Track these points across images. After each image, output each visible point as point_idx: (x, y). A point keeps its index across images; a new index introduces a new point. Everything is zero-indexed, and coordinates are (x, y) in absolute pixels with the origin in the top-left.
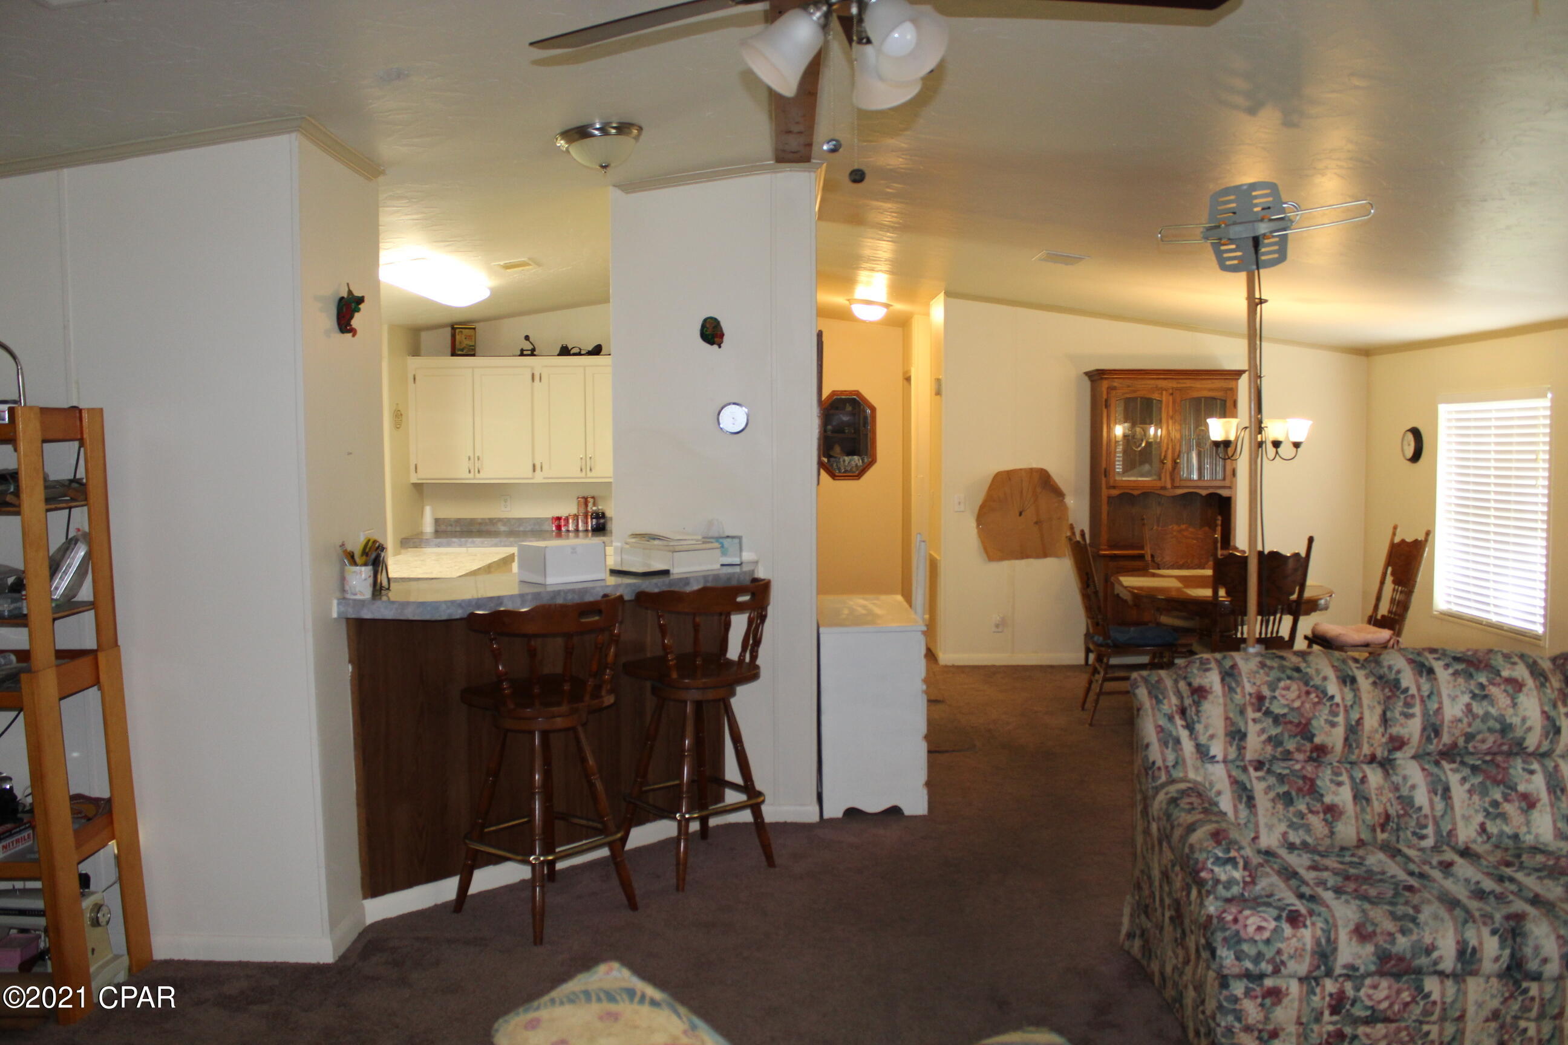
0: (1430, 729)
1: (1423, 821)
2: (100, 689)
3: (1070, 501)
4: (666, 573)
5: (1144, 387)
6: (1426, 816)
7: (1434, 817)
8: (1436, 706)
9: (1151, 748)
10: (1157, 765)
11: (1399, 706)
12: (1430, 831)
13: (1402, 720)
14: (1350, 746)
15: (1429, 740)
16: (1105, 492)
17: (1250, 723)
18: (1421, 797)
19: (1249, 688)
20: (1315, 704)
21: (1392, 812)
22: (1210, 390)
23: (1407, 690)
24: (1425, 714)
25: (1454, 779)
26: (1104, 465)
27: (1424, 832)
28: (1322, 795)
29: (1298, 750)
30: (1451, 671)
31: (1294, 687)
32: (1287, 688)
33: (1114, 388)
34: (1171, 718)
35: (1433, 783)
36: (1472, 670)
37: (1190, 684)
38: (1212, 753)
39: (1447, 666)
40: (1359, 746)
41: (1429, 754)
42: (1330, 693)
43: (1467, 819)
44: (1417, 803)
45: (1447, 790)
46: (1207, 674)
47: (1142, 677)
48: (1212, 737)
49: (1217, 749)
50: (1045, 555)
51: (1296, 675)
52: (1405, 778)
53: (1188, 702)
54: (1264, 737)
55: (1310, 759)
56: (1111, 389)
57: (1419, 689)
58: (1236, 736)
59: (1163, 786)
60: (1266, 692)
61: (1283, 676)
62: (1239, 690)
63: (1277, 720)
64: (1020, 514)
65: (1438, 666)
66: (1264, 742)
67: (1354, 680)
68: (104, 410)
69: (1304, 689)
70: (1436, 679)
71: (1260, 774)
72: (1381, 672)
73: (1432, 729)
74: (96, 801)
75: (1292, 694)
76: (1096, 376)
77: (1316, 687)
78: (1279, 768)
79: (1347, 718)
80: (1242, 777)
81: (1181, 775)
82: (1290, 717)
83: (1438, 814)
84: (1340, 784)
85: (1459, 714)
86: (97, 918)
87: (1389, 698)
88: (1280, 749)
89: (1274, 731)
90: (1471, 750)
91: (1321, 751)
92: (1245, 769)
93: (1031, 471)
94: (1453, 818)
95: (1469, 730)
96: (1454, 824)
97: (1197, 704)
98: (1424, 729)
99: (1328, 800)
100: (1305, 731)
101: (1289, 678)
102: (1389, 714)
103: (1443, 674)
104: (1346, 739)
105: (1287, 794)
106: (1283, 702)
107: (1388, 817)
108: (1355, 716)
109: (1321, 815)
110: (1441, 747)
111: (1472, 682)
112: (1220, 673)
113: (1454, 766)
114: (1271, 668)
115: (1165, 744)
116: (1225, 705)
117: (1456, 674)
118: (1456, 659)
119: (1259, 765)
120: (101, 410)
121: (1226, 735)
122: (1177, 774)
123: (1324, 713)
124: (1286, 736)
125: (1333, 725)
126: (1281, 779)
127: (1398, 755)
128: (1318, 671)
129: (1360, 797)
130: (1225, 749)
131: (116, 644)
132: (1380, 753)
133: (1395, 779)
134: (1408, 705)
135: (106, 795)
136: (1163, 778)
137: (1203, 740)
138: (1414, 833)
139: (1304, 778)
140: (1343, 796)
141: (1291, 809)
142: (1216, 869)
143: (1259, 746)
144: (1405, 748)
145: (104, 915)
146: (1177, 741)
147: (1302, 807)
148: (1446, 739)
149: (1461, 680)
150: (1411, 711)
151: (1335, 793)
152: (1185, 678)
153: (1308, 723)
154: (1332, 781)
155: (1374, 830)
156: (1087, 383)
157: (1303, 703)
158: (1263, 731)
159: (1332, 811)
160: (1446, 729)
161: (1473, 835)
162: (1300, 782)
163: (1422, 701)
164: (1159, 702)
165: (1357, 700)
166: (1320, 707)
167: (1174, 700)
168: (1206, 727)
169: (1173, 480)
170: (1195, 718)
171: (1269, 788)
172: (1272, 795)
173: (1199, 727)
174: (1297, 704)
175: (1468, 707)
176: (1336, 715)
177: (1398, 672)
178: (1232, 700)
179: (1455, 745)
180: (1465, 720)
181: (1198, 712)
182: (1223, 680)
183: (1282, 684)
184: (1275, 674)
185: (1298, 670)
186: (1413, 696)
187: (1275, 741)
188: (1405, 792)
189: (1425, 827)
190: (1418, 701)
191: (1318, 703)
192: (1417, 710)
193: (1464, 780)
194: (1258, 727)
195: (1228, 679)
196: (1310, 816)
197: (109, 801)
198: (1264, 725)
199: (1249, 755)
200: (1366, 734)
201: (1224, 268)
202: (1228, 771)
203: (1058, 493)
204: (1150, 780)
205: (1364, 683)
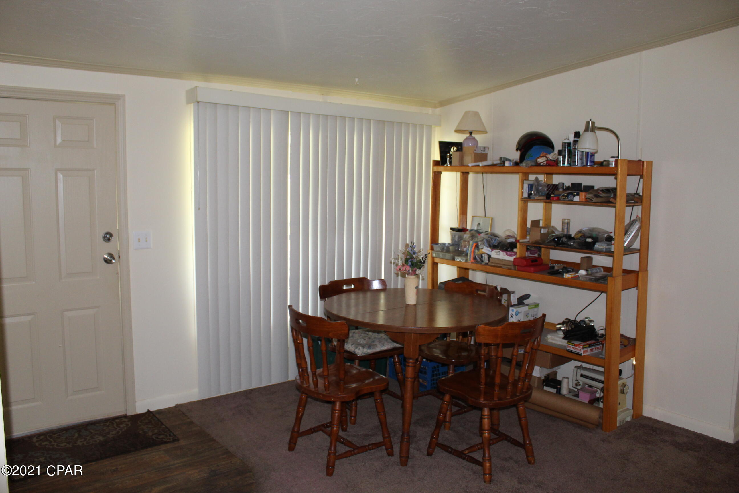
2: (637, 289)
68: (653, 162)
74: (628, 339)
86: (623, 390)
120: (652, 162)
131: (647, 270)
135: (633, 336)
145: (626, 389)
197: (635, 340)
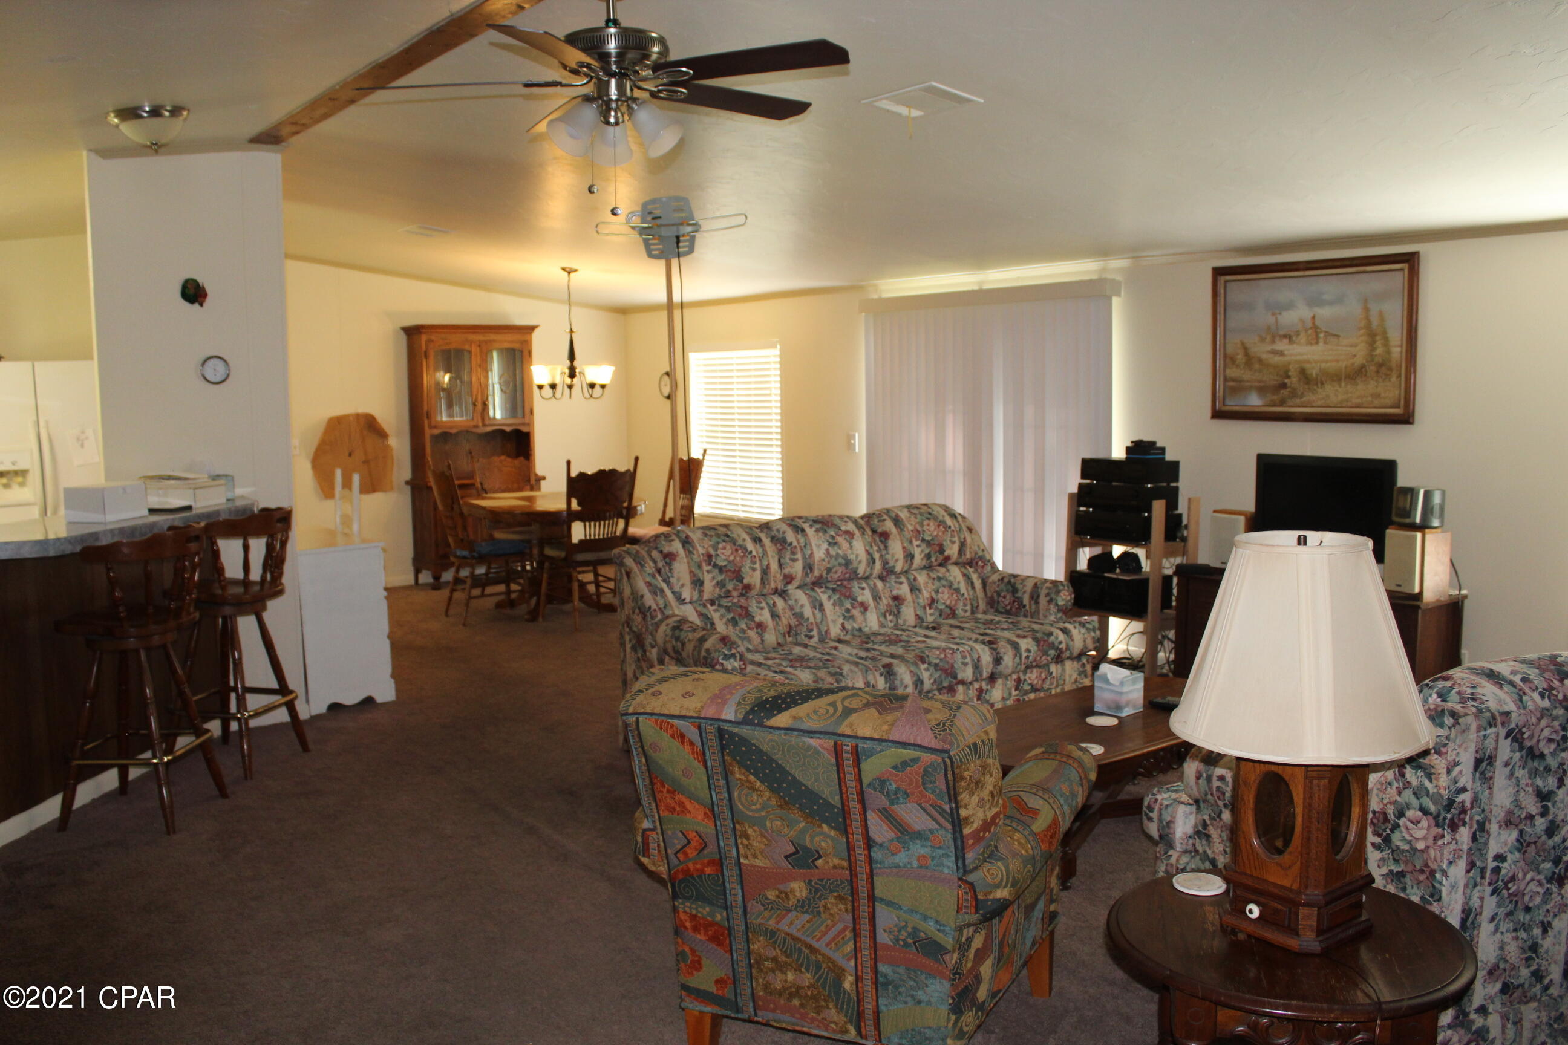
0: (807, 567)
1: (810, 627)
3: (393, 442)
4: (189, 508)
5: (455, 341)
6: (812, 623)
7: (816, 623)
8: (809, 552)
9: (645, 597)
10: (653, 608)
11: (788, 555)
12: (815, 633)
13: (791, 563)
14: (764, 583)
15: (807, 574)
16: (428, 432)
17: (706, 573)
18: (808, 612)
19: (701, 551)
20: (742, 557)
21: (792, 624)
22: (509, 342)
23: (791, 544)
24: (804, 557)
25: (824, 598)
26: (425, 408)
27: (812, 634)
28: (753, 617)
29: (735, 589)
30: (814, 529)
31: (728, 547)
32: (724, 548)
33: (432, 341)
34: (654, 576)
35: (812, 601)
36: (825, 527)
37: (661, 552)
38: (683, 597)
39: (811, 526)
40: (769, 584)
41: (806, 585)
42: (749, 549)
43: (834, 621)
44: (806, 617)
45: (821, 605)
46: (673, 543)
47: (624, 551)
48: (683, 585)
49: (686, 594)
50: (374, 491)
51: (727, 539)
52: (796, 601)
53: (660, 564)
54: (715, 582)
55: (742, 595)
56: (429, 341)
57: (798, 542)
58: (698, 583)
59: (661, 621)
60: (712, 552)
61: (720, 540)
62: (695, 552)
63: (721, 570)
64: (350, 455)
65: (806, 526)
66: (714, 586)
67: (760, 540)
69: (734, 548)
70: (807, 535)
71: (714, 607)
72: (773, 534)
73: (809, 567)
75: (728, 552)
76: (412, 332)
77: (740, 546)
78: (724, 602)
79: (761, 565)
80: (704, 611)
81: (671, 612)
82: (729, 567)
83: (819, 621)
84: (762, 608)
85: (823, 556)
87: (780, 550)
88: (724, 590)
89: (720, 578)
90: (829, 579)
91: (748, 587)
92: (704, 606)
93: (358, 416)
94: (827, 622)
95: (828, 566)
96: (828, 626)
97: (669, 565)
98: (804, 568)
99: (757, 619)
100: (738, 576)
101: (724, 541)
102: (782, 561)
103: (810, 532)
104: (762, 579)
105: (733, 618)
106: (723, 557)
107: (790, 627)
108: (765, 563)
109: (755, 630)
110: (813, 579)
111: (827, 535)
112: (681, 541)
113: (822, 590)
114: (711, 536)
115: (655, 593)
116: (688, 563)
117: (817, 530)
118: (815, 522)
119: (712, 603)
121: (692, 583)
122: (668, 612)
123: (748, 563)
124: (727, 580)
125: (754, 570)
126: (728, 609)
127: (789, 587)
128: (739, 536)
129: (774, 616)
130: (692, 593)
132: (780, 586)
133: (791, 602)
134: (793, 553)
136: (659, 616)
137: (677, 589)
138: (806, 636)
139: (741, 607)
140: (765, 616)
141: (737, 628)
142: (724, 662)
143: (711, 589)
144: (793, 582)
146: (662, 591)
147: (744, 626)
148: (816, 573)
149: (821, 534)
150: (796, 557)
151: (761, 615)
152: (656, 548)
153: (740, 571)
154: (757, 607)
155: (785, 636)
156: (403, 338)
157: (735, 557)
158: (714, 578)
159: (760, 626)
160: (816, 567)
161: (839, 631)
162: (739, 610)
163: (802, 550)
164: (642, 566)
165: (765, 552)
166: (745, 559)
167: (652, 564)
168: (678, 579)
169: (483, 419)
170: (670, 575)
171: (722, 616)
172: (724, 620)
173: (673, 580)
174: (732, 558)
175: (827, 550)
176: (755, 563)
177: (784, 532)
178: (692, 559)
179: (821, 577)
180: (826, 560)
181: (671, 570)
182: (683, 546)
183: (720, 546)
184: (715, 539)
185: (727, 536)
186: (795, 547)
187: (721, 584)
188: (797, 610)
189: (812, 630)
190: (799, 550)
191: (744, 556)
192: (799, 556)
193: (830, 597)
194: (710, 575)
195: (687, 546)
196: (749, 631)
198: (714, 574)
199: (706, 596)
200: (772, 574)
201: (650, 255)
202: (695, 608)
203: (382, 435)
204: (649, 619)
205: (767, 541)
